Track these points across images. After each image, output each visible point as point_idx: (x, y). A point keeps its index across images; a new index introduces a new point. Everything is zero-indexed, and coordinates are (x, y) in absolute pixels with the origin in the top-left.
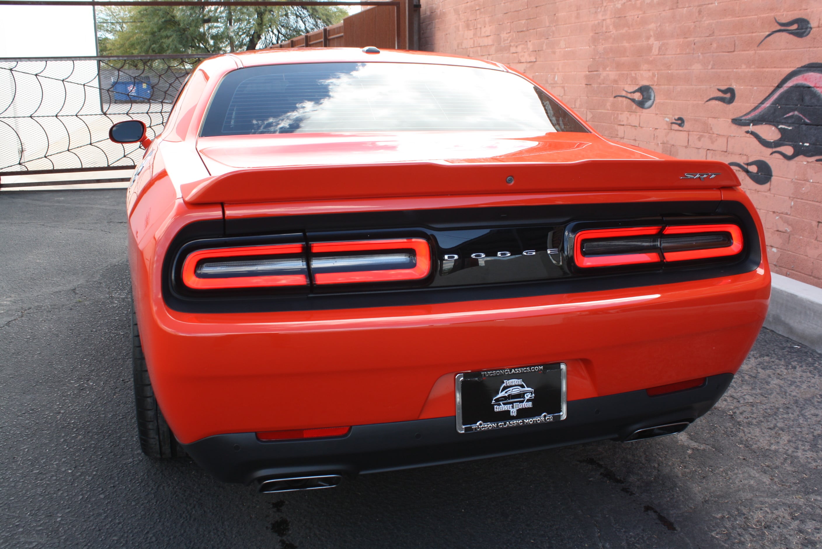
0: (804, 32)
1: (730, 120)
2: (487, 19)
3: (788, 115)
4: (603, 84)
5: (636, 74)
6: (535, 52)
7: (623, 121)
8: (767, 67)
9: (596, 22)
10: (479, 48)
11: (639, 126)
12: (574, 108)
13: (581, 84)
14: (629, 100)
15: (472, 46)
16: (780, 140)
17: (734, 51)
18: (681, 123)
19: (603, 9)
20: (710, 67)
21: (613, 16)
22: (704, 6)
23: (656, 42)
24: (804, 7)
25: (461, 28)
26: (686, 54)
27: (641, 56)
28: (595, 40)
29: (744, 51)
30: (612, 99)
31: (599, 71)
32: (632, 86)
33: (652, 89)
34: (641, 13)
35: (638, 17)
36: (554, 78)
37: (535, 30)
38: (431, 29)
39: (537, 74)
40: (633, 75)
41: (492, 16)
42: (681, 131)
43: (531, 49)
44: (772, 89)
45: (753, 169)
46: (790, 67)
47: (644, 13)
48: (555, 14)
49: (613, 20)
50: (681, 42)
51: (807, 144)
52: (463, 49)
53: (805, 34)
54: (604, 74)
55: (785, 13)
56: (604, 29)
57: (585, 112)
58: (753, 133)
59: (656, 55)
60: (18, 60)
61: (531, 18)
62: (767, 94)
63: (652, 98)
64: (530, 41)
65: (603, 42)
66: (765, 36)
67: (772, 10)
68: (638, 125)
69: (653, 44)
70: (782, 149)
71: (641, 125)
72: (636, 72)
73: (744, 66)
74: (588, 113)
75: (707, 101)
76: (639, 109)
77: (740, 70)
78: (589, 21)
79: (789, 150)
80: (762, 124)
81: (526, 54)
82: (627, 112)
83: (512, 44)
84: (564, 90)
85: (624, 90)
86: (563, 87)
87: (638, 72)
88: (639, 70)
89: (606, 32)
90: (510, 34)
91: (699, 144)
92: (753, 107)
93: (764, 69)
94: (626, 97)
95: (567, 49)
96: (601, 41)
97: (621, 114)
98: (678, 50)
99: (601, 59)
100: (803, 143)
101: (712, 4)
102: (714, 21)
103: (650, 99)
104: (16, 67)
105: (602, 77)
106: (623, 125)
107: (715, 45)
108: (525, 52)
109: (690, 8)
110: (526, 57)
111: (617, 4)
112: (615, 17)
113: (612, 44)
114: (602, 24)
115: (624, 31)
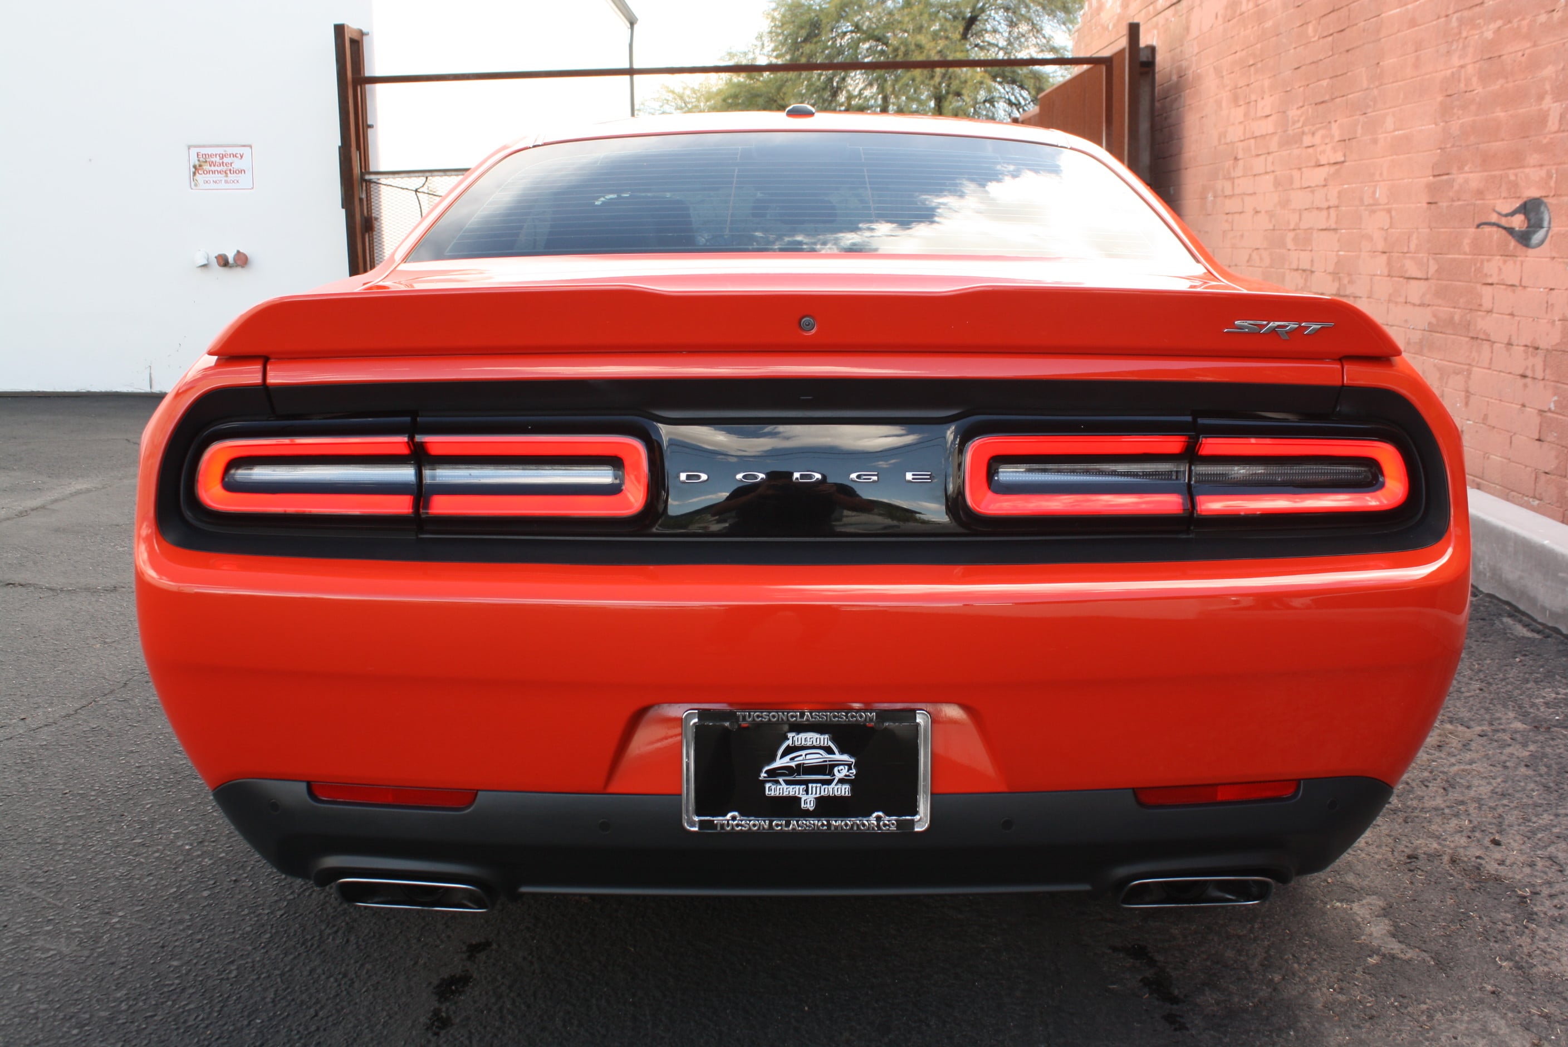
2: (1267, 83)
4: (1459, 200)
5: (1516, 175)
6: (1343, 143)
7: (1491, 276)
9: (1449, 72)
10: (1252, 141)
11: (1521, 285)
12: (1407, 253)
13: (1419, 203)
14: (1503, 232)
15: (1242, 138)
19: (1461, 45)
21: (1479, 58)
23: (1555, 104)
25: (1224, 104)
27: (1527, 137)
28: (1445, 111)
30: (1472, 230)
31: (1452, 174)
32: (1509, 200)
33: (1546, 206)
34: (1528, 45)
35: (1523, 55)
36: (1374, 193)
37: (1344, 98)
38: (1178, 109)
39: (1346, 186)
40: (1512, 178)
41: (1275, 76)
43: (1337, 138)
47: (1535, 45)
48: (1378, 63)
49: (1477, 65)
52: (1227, 144)
54: (1460, 178)
56: (1462, 85)
57: (1425, 260)
59: (1555, 132)
60: (428, 174)
61: (1339, 73)
63: (1546, 224)
64: (1336, 121)
65: (1460, 112)
68: (1517, 283)
69: (1549, 109)
71: (1523, 283)
72: (1517, 171)
74: (1431, 262)
76: (1520, 249)
78: (1436, 72)
81: (1329, 148)
82: (1498, 257)
83: (1306, 129)
84: (1391, 217)
85: (1494, 211)
86: (1389, 211)
87: (1521, 170)
88: (1523, 167)
89: (1466, 92)
90: (1304, 108)
94: (1499, 226)
95: (1397, 133)
96: (1455, 110)
97: (1488, 261)
99: (1455, 149)
103: (1541, 227)
104: (426, 187)
105: (1456, 187)
106: (1492, 284)
108: (1326, 144)
110: (1330, 154)
111: (1486, 31)
112: (1482, 59)
113: (1476, 115)
114: (1459, 76)
115: (1498, 86)
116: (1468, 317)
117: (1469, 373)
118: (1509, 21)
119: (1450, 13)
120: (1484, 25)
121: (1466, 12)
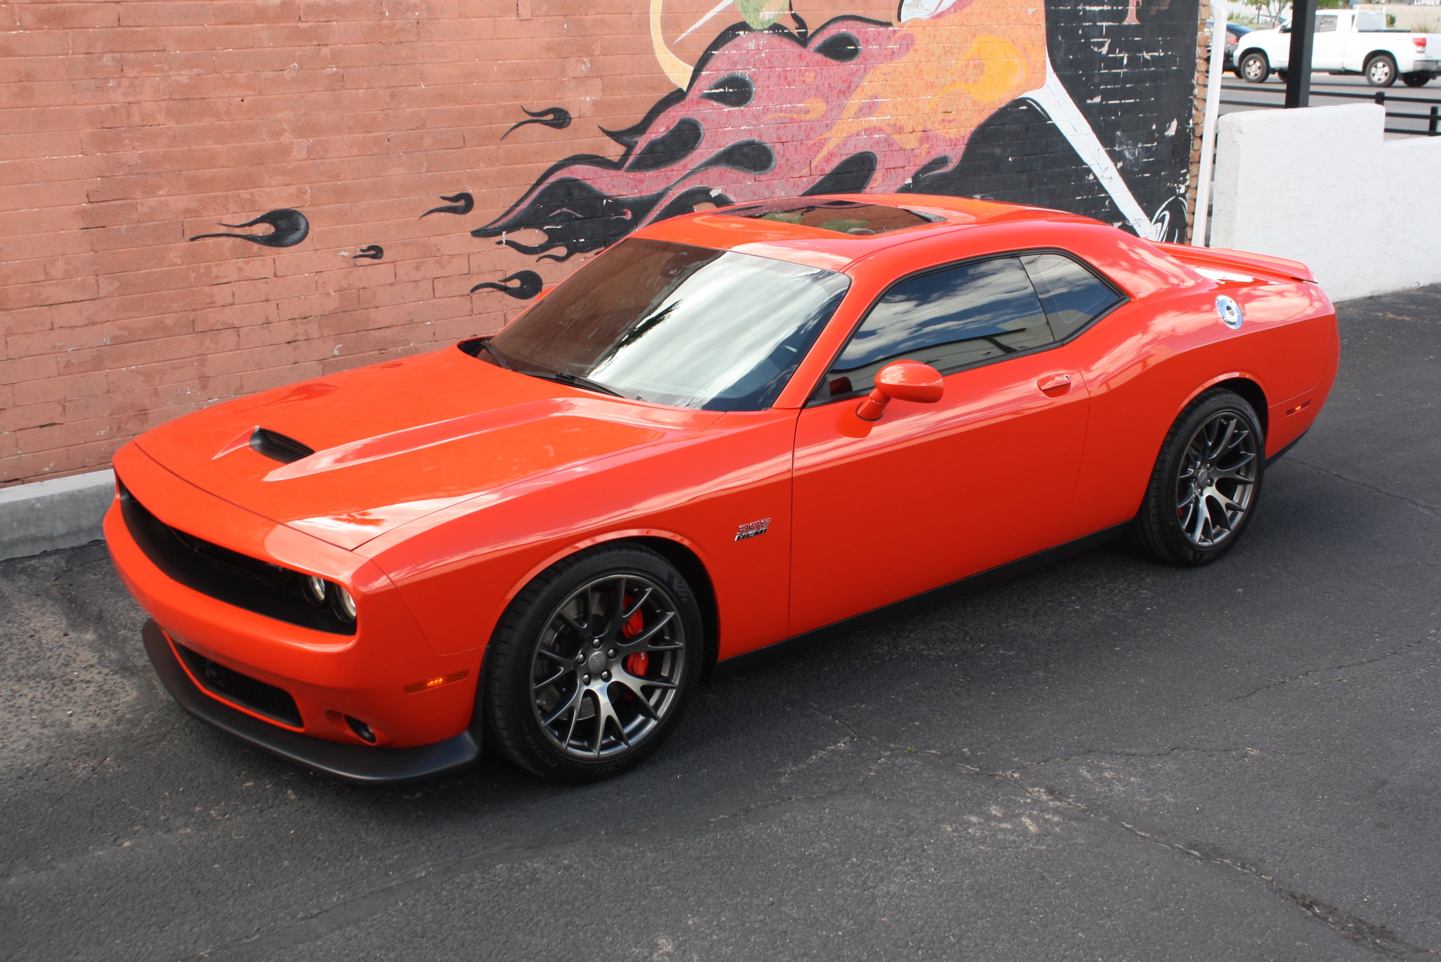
0: (563, 123)
1: (470, 234)
3: (554, 214)
4: (154, 221)
5: (252, 194)
7: (226, 277)
8: (519, 163)
9: (103, 107)
11: (275, 275)
13: (63, 230)
14: (239, 239)
16: (547, 242)
17: (464, 146)
18: (377, 253)
19: (125, 82)
20: (424, 170)
21: (166, 97)
22: (400, 88)
23: (298, 140)
24: (558, 96)
26: (371, 155)
27: (264, 164)
28: (103, 142)
29: (481, 146)
30: (184, 245)
31: (134, 199)
32: (243, 214)
33: (300, 214)
34: (251, 93)
35: (242, 101)
40: (246, 196)
42: (376, 264)
44: (529, 187)
45: (516, 284)
46: (550, 161)
47: (258, 94)
49: (163, 104)
50: (361, 138)
51: (583, 240)
53: (564, 125)
54: (149, 202)
55: (535, 102)
56: (137, 120)
57: (90, 282)
58: (508, 243)
59: (303, 160)
62: (523, 194)
63: (303, 226)
65: (137, 144)
66: (510, 127)
67: (516, 97)
68: (271, 275)
69: (291, 143)
70: (552, 252)
71: (279, 274)
72: (252, 190)
73: (482, 165)
74: (103, 281)
75: (424, 215)
76: (267, 249)
77: (477, 170)
78: (75, 105)
79: (561, 251)
80: (519, 229)
82: (235, 260)
85: (220, 224)
87: (256, 190)
88: (261, 187)
89: (144, 126)
91: (418, 275)
92: (504, 212)
93: (515, 166)
94: (230, 236)
96: (127, 141)
97: (217, 266)
98: (355, 150)
99: (133, 176)
100: (578, 240)
101: (416, 85)
102: (423, 109)
103: (298, 229)
105: (144, 209)
106: (230, 282)
107: (428, 141)
109: (371, 90)
111: (175, 76)
112: (170, 99)
113: (170, 147)
114: (129, 111)
115: (205, 123)
116: (191, 317)
117: (202, 363)
118: (215, 71)
119: (96, 51)
120: (170, 69)
121: (132, 55)
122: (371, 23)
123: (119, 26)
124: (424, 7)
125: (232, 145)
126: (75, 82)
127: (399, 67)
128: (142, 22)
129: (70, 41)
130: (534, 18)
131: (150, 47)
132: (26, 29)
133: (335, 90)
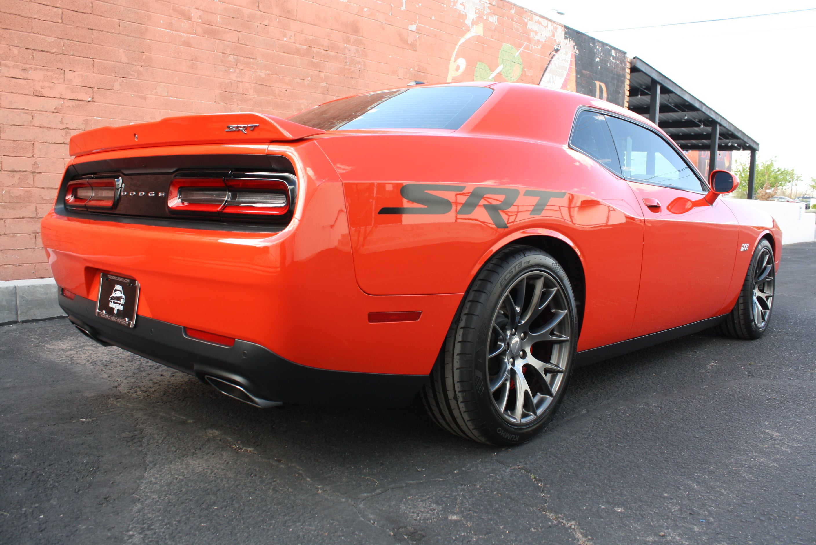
9: (227, 81)
19: (238, 71)
34: (290, 88)
49: (253, 85)
56: (240, 90)
65: (239, 102)
96: (235, 100)
111: (259, 72)
112: (256, 83)
113: (253, 107)
114: (238, 85)
115: (269, 98)
118: (276, 74)
119: (227, 53)
120: (258, 69)
121: (242, 58)
122: (341, 66)
123: (238, 43)
124: (362, 64)
125: (280, 112)
126: (216, 66)
127: (351, 89)
128: (248, 43)
129: (216, 46)
130: (404, 79)
131: (250, 56)
132: (198, 35)
133: (324, 94)
